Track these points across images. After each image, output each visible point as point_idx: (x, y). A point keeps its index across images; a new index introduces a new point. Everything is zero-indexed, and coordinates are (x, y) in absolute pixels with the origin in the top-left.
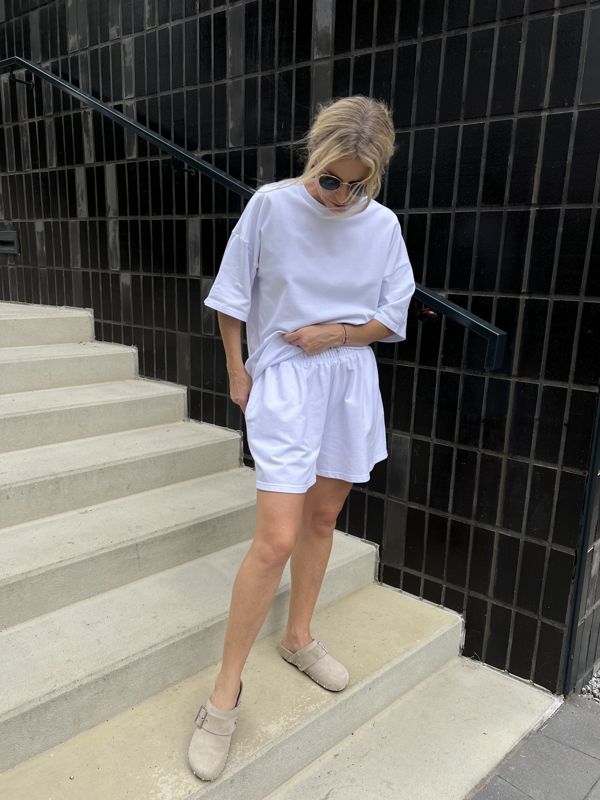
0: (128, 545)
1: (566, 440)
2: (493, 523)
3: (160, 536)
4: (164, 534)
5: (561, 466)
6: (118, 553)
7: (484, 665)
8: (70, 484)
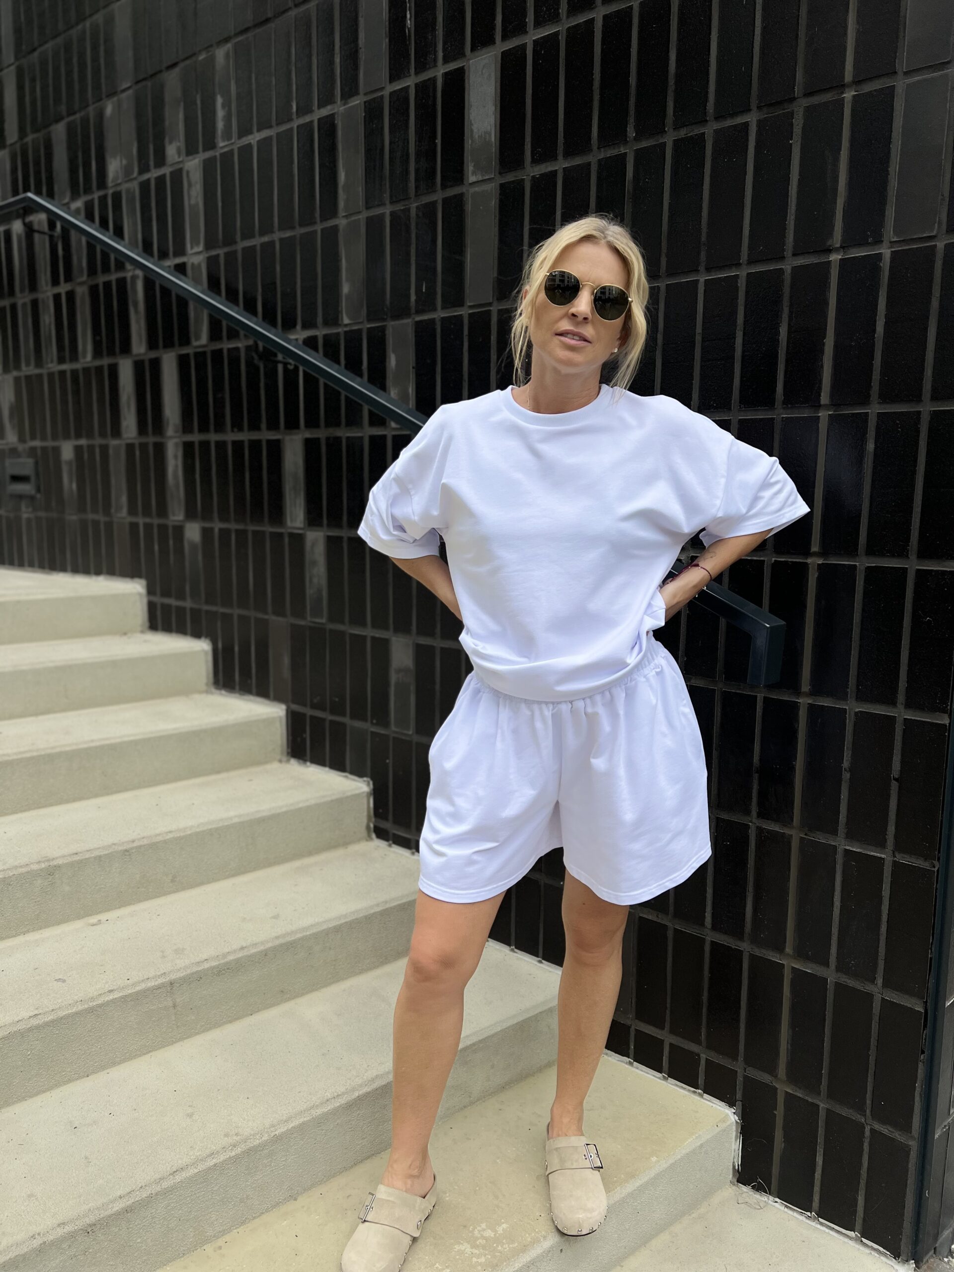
0: (157, 983)
1: (898, 806)
2: (779, 948)
3: (212, 968)
4: (220, 964)
5: (891, 852)
6: (137, 998)
7: (776, 1202)
8: (73, 876)
